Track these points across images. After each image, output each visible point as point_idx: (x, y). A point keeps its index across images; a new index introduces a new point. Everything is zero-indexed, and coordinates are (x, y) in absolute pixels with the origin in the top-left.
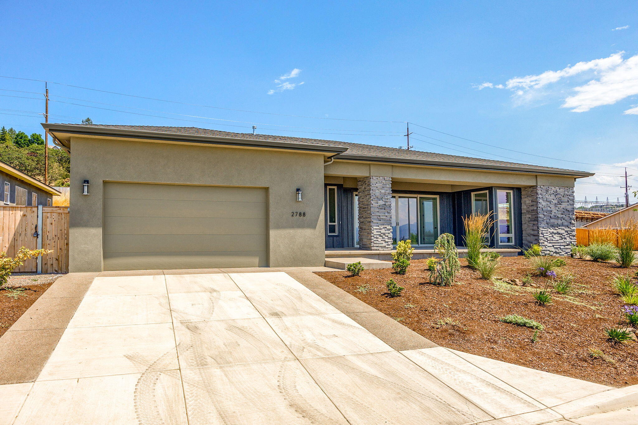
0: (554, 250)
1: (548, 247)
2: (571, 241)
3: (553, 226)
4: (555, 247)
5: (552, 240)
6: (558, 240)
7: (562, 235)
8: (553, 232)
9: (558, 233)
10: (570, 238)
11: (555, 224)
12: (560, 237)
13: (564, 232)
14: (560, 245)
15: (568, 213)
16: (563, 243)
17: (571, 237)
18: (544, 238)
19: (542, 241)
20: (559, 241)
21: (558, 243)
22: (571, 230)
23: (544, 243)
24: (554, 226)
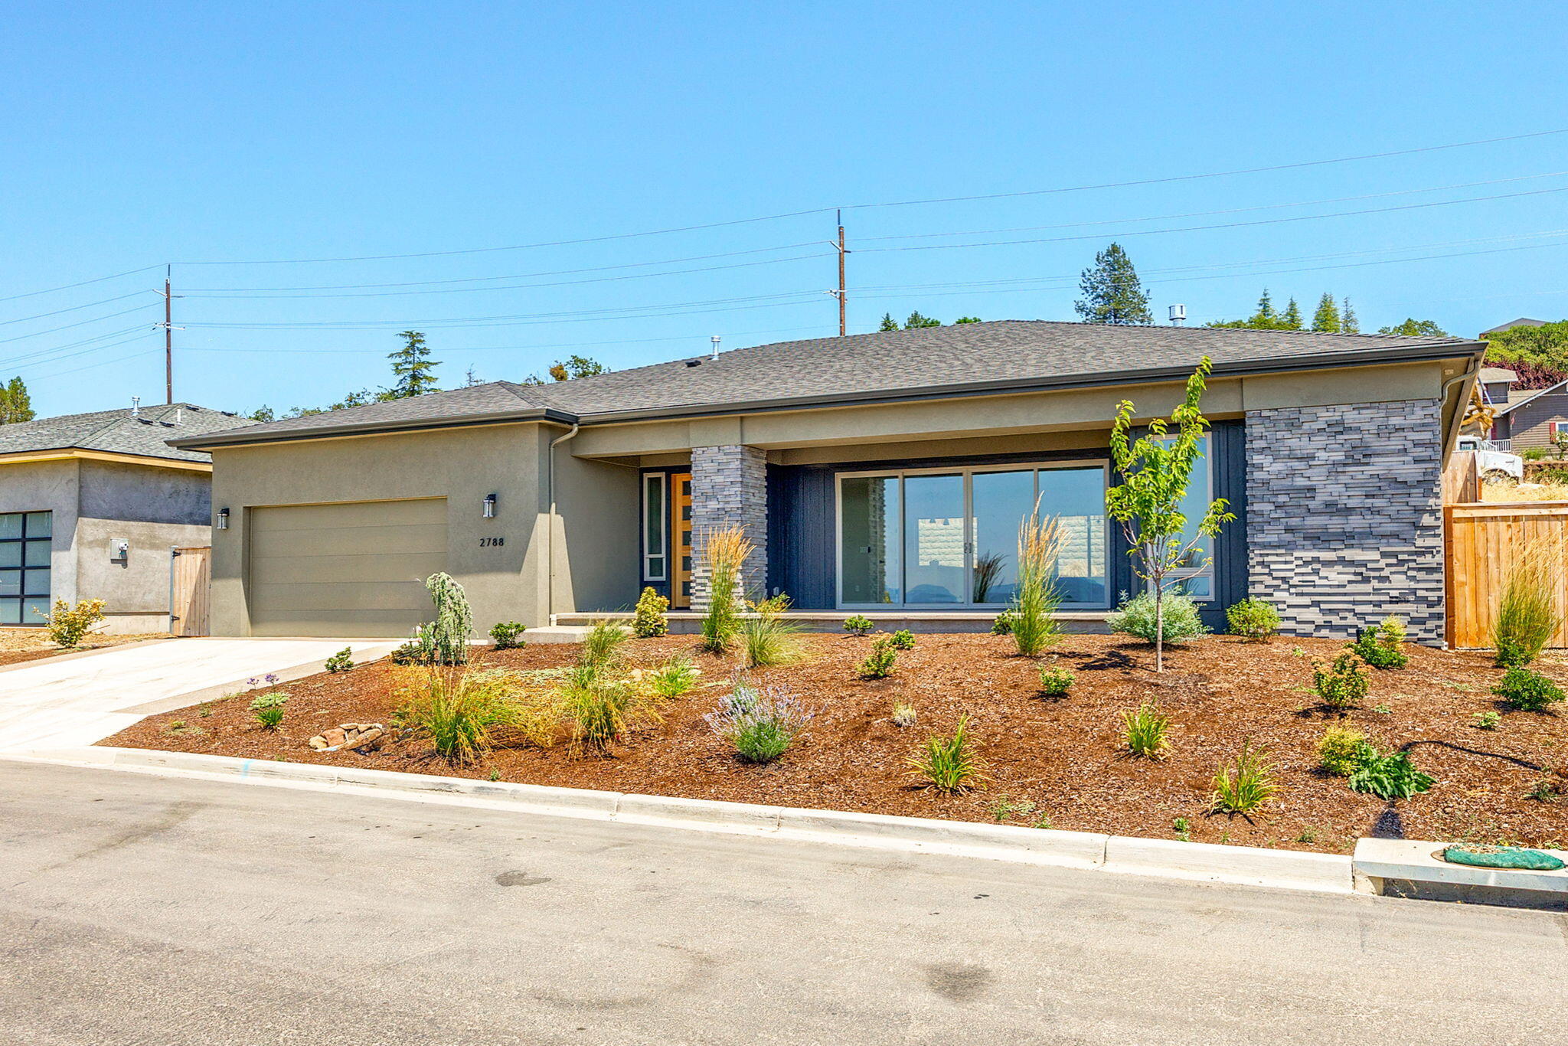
0: (1320, 619)
1: (1288, 606)
2: (1413, 585)
3: (1319, 539)
4: (1323, 606)
5: (1314, 586)
6: (1345, 586)
7: (1366, 566)
8: (1316, 560)
9: (1342, 561)
10: (1408, 577)
11: (1330, 531)
12: (1355, 574)
13: (1378, 557)
14: (1354, 603)
15: (1405, 491)
16: (1369, 594)
17: (1410, 573)
18: (1274, 578)
19: (1259, 589)
20: (1350, 588)
21: (1345, 594)
22: (1413, 549)
23: (1271, 595)
24: (1322, 538)
